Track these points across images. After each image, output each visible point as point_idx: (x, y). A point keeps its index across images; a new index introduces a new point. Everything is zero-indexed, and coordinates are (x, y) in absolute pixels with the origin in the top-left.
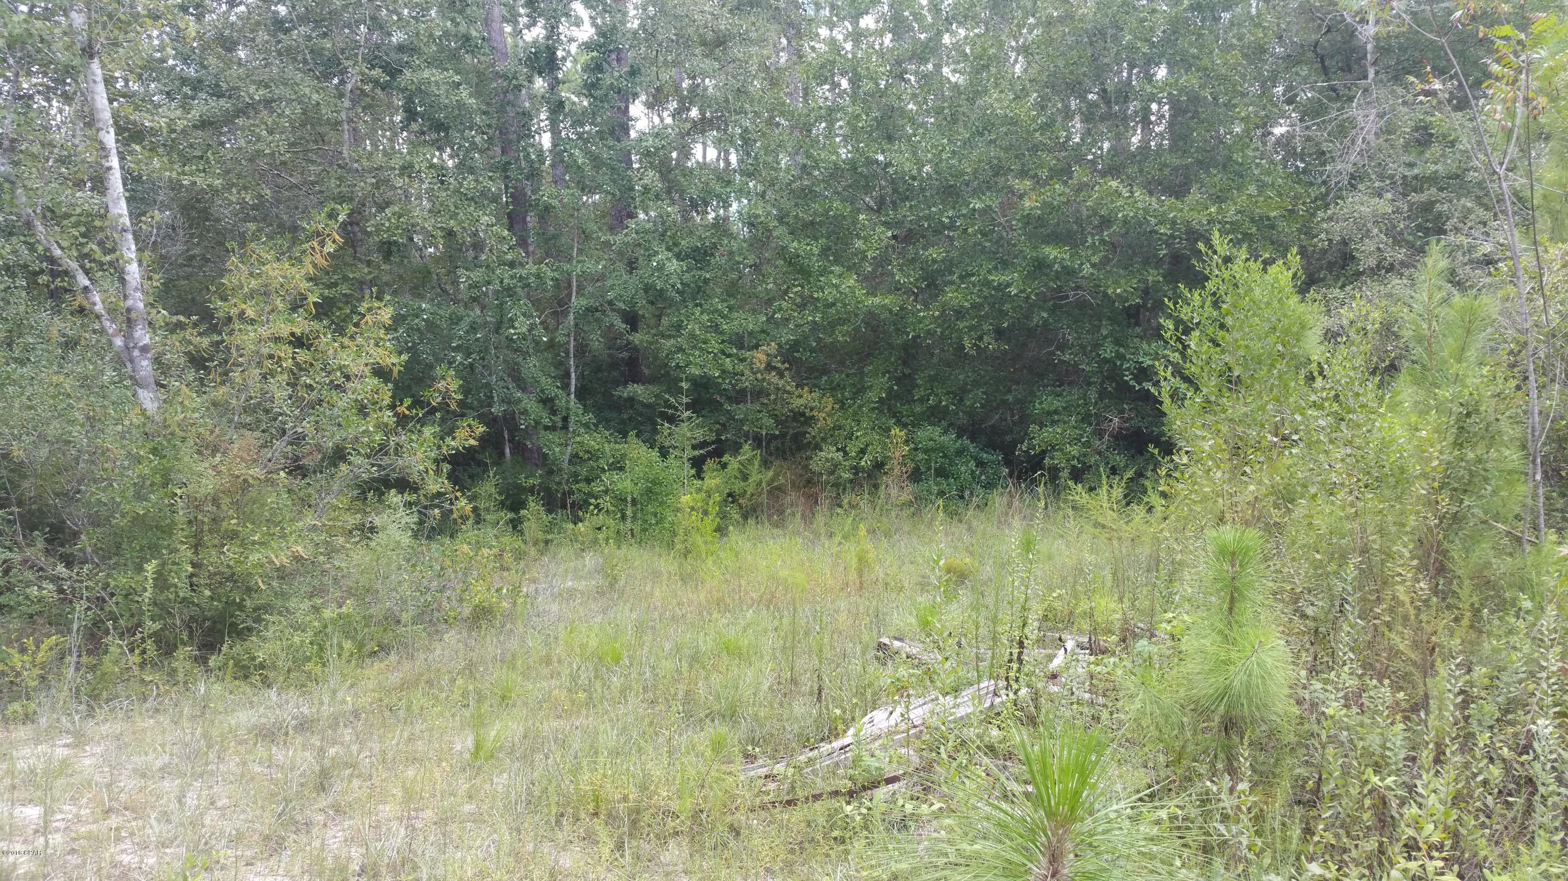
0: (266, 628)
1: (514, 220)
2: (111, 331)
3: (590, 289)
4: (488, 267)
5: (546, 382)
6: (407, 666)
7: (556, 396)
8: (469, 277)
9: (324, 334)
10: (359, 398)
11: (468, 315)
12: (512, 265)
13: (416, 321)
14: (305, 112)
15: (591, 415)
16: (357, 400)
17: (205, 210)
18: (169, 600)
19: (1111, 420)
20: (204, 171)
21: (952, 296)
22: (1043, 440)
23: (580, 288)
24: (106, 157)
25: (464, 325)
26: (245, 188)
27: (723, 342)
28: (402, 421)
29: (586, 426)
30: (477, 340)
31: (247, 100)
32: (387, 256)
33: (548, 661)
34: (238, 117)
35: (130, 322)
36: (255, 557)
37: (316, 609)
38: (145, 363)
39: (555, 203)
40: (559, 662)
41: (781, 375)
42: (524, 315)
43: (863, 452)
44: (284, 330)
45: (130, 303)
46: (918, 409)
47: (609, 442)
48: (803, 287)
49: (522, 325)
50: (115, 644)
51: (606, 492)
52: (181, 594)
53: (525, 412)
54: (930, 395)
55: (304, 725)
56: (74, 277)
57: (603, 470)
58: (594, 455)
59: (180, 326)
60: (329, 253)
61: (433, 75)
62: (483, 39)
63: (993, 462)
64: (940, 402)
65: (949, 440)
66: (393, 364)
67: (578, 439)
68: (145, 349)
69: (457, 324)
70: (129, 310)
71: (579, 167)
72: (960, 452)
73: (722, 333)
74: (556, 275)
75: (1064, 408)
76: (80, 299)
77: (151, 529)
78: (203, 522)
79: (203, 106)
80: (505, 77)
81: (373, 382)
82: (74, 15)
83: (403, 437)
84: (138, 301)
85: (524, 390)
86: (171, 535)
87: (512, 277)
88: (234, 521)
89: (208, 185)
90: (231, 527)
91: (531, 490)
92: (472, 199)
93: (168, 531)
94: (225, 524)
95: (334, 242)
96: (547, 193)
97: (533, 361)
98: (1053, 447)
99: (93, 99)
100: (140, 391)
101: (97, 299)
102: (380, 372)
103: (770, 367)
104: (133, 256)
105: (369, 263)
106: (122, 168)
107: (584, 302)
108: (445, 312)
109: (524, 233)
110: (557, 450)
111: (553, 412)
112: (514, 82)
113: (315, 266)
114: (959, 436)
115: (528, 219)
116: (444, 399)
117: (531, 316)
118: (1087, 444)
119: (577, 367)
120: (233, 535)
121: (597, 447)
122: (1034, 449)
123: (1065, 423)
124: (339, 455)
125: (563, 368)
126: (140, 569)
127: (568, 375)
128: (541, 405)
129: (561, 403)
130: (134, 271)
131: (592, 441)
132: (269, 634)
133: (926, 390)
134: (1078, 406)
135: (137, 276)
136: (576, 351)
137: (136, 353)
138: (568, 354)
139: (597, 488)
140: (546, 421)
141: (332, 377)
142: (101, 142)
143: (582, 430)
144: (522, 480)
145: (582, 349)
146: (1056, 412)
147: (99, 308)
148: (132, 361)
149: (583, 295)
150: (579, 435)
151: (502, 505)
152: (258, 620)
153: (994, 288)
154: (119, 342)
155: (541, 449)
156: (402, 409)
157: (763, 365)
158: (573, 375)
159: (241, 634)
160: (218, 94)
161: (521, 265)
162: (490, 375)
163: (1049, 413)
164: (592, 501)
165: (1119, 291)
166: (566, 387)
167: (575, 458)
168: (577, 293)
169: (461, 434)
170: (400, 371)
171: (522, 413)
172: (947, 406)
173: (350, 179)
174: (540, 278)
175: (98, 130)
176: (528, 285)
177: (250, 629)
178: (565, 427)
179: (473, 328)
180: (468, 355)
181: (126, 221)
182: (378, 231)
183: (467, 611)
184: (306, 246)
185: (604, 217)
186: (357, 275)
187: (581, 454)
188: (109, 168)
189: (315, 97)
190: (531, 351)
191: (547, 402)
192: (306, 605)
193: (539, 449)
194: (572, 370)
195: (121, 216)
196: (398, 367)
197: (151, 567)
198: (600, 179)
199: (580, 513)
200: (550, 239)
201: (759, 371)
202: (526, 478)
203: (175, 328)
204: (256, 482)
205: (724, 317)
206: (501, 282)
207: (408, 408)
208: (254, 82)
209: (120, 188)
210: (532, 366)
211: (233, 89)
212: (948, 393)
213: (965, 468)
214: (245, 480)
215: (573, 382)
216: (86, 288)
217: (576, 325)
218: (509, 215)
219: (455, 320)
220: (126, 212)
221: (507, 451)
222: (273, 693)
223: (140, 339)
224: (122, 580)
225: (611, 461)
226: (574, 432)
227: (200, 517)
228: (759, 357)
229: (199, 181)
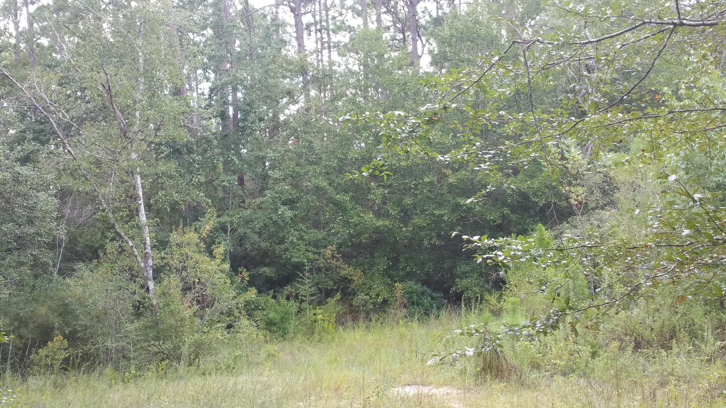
2: (140, 261)
19: (492, 275)
21: (417, 220)
22: (462, 286)
27: (306, 245)
35: (146, 258)
41: (338, 260)
43: (378, 295)
45: (147, 251)
46: (401, 273)
48: (343, 216)
54: (407, 266)
56: (128, 242)
63: (439, 297)
64: (412, 269)
65: (418, 287)
68: (151, 267)
72: (423, 293)
73: (305, 240)
75: (471, 270)
84: (149, 250)
98: (467, 289)
101: (135, 250)
103: (333, 257)
114: (422, 286)
116: (242, 280)
118: (482, 287)
122: (459, 290)
123: (472, 277)
133: (405, 264)
134: (477, 269)
135: (149, 241)
137: (148, 268)
146: (467, 272)
147: (136, 253)
148: (147, 271)
153: (436, 217)
154: (142, 265)
157: (330, 256)
163: (464, 273)
165: (492, 218)
172: (416, 271)
201: (328, 259)
205: (305, 232)
212: (415, 265)
213: (426, 301)
216: (132, 246)
223: (150, 263)
228: (328, 252)
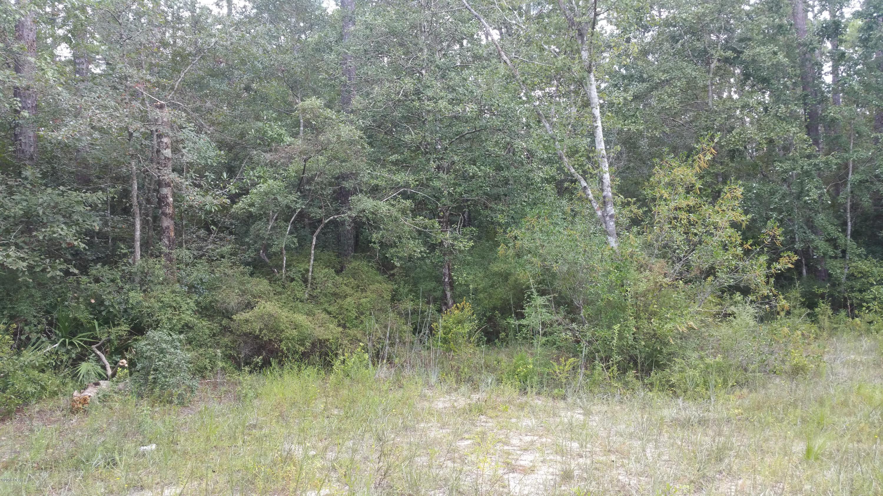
0: (674, 364)
1: (811, 129)
2: (596, 208)
3: (862, 168)
4: (793, 160)
5: (830, 228)
6: (753, 395)
7: (838, 237)
8: (781, 167)
9: (704, 205)
10: (723, 240)
11: (781, 189)
12: (809, 157)
13: (750, 194)
14: (688, 83)
15: (863, 249)
16: (722, 241)
17: (634, 143)
18: (623, 345)
20: (635, 122)
23: (855, 168)
24: (595, 121)
25: (778, 195)
26: (656, 129)
28: (747, 252)
29: (859, 256)
30: (786, 204)
31: (658, 81)
32: (732, 158)
33: (845, 403)
34: (652, 91)
35: (605, 203)
36: (668, 326)
37: (701, 358)
38: (612, 223)
39: (838, 116)
40: (854, 406)
42: (816, 187)
44: (684, 204)
45: (605, 193)
47: (876, 266)
49: (814, 194)
50: (599, 366)
51: (874, 299)
52: (630, 343)
53: (816, 248)
55: (702, 422)
56: (580, 182)
57: (872, 285)
58: (864, 275)
59: (629, 204)
60: (708, 160)
61: (762, 50)
62: (791, 25)
66: (742, 220)
67: (854, 264)
68: (612, 216)
69: (774, 195)
70: (604, 197)
71: (855, 92)
74: (839, 161)
76: (581, 193)
77: (614, 308)
78: (640, 306)
79: (636, 88)
80: (805, 45)
81: (730, 231)
82: (583, 53)
83: (747, 262)
84: (608, 192)
85: (815, 233)
86: (624, 311)
87: (809, 165)
88: (655, 306)
89: (637, 130)
90: (653, 309)
91: (822, 296)
92: (784, 119)
93: (623, 309)
94: (651, 308)
95: (711, 153)
96: (832, 112)
97: (821, 216)
99: (590, 93)
100: (609, 238)
101: (590, 192)
102: (734, 225)
104: (607, 169)
105: (722, 163)
106: (602, 126)
107: (858, 177)
108: (767, 188)
109: (817, 137)
110: (838, 271)
111: (836, 247)
112: (811, 46)
113: (700, 168)
115: (819, 128)
116: (772, 240)
117: (821, 188)
119: (852, 218)
120: (654, 314)
121: (867, 270)
124: (711, 271)
125: (842, 219)
126: (609, 328)
127: (845, 224)
128: (828, 243)
129: (841, 242)
130: (607, 177)
131: (864, 265)
132: (676, 369)
135: (609, 180)
136: (852, 207)
137: (608, 218)
138: (845, 210)
139: (868, 296)
140: (831, 253)
141: (708, 229)
142: (593, 114)
143: (857, 259)
144: (815, 289)
145: (855, 207)
147: (591, 197)
148: (605, 223)
149: (857, 172)
150: (854, 262)
151: (803, 304)
152: (669, 360)
154: (599, 213)
155: (828, 270)
156: (747, 246)
158: (849, 224)
159: (661, 367)
160: (642, 80)
161: (816, 157)
162: (794, 225)
164: (865, 304)
166: (844, 231)
167: (851, 277)
168: (853, 172)
169: (783, 260)
170: (746, 224)
171: (815, 248)
173: (712, 117)
174: (828, 164)
175: (592, 108)
176: (819, 169)
177: (665, 365)
178: (844, 257)
179: (784, 197)
180: (780, 213)
181: (604, 152)
182: (728, 144)
183: (787, 367)
184: (695, 157)
185: (870, 121)
186: (715, 170)
187: (856, 274)
188: (597, 127)
189: (694, 73)
190: (820, 210)
191: (832, 241)
192: (695, 355)
193: (826, 271)
194: (849, 220)
195: (602, 150)
196: (745, 222)
197: (616, 327)
198: (870, 97)
199: (856, 312)
200: (834, 139)
202: (818, 288)
203: (624, 205)
204: (667, 286)
206: (802, 168)
207: (751, 245)
208: (662, 71)
209: (602, 136)
210: (821, 219)
211: (650, 77)
214: (661, 285)
215: (849, 228)
216: (585, 187)
217: (852, 192)
218: (807, 127)
219: (773, 193)
220: (604, 148)
221: (804, 271)
222: (680, 401)
223: (610, 211)
224: (603, 333)
225: (879, 278)
226: (850, 259)
227: (638, 303)
229: (632, 128)
